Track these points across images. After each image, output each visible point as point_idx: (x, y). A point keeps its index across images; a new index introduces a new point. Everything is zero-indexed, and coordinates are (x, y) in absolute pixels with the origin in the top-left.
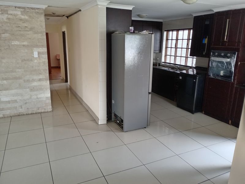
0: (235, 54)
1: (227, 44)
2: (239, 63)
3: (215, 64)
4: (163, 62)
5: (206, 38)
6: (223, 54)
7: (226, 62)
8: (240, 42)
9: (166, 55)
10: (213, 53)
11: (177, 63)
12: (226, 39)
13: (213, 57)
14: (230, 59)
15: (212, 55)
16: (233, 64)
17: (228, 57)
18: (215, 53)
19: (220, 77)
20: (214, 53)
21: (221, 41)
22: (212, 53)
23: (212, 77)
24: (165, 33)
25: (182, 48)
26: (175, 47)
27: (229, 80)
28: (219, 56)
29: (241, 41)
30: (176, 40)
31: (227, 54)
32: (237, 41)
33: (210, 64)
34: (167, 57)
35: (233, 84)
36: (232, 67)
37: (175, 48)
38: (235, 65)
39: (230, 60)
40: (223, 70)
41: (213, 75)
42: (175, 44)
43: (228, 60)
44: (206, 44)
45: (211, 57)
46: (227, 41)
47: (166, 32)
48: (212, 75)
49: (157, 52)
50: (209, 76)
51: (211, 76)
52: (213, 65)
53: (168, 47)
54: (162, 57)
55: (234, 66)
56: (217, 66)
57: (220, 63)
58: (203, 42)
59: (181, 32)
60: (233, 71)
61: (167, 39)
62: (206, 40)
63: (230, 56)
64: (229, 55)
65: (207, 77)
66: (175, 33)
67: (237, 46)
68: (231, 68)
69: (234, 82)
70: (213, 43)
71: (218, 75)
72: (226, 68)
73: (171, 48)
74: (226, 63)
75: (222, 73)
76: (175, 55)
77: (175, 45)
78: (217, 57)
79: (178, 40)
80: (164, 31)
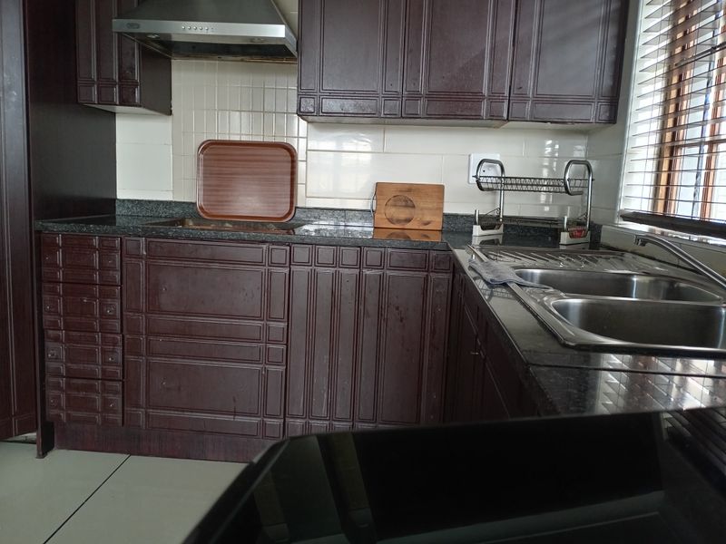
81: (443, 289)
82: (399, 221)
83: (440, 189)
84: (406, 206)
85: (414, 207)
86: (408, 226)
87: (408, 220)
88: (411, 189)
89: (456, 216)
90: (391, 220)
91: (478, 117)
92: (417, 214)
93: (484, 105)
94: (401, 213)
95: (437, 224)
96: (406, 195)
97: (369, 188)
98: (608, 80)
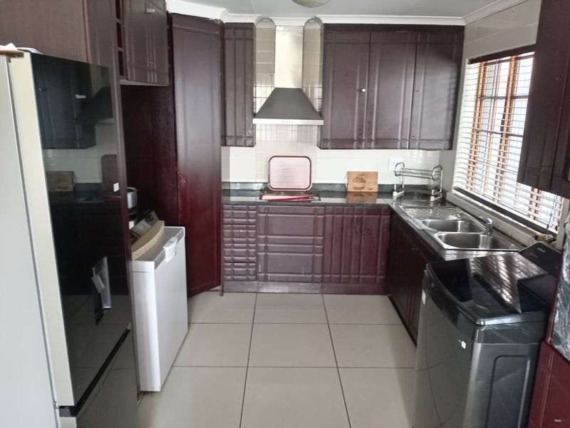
4: (460, 190)
24: (472, 73)
26: (502, 129)
30: (506, 98)
37: (502, 135)
47: (476, 65)
49: (442, 145)
53: (482, 127)
61: (481, 97)
73: (491, 132)
79: (513, 97)
80: (467, 61)
81: (387, 222)
82: (359, 188)
83: (376, 173)
84: (362, 182)
85: (365, 182)
86: (363, 190)
87: (363, 188)
88: (363, 174)
89: (383, 185)
90: (355, 188)
91: (396, 148)
92: (367, 185)
93: (399, 143)
94: (360, 185)
95: (375, 189)
96: (362, 177)
97: (345, 174)
98: (449, 133)
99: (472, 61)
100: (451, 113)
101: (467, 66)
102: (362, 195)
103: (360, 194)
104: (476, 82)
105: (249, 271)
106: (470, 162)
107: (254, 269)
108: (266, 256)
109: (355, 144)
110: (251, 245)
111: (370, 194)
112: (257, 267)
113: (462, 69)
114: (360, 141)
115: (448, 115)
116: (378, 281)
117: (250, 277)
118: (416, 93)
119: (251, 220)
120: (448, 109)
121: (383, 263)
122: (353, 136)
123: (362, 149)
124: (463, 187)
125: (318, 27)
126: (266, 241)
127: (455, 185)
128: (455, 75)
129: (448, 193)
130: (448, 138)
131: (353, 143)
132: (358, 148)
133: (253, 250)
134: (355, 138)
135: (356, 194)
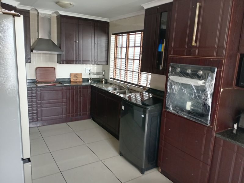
0: (214, 72)
1: (197, 51)
2: (222, 90)
3: (176, 88)
4: (112, 78)
5: (163, 43)
6: (189, 71)
7: (195, 86)
8: (223, 48)
9: (115, 69)
10: (172, 67)
11: (128, 81)
12: (196, 42)
13: (173, 75)
14: (203, 81)
15: (171, 72)
16: (210, 91)
17: (200, 78)
18: (176, 69)
19: (185, 114)
20: (174, 69)
21: (186, 46)
22: (170, 69)
23: (173, 111)
24: (113, 38)
25: (134, 59)
26: (126, 57)
27: (202, 122)
28: (183, 74)
29: (225, 46)
30: (126, 47)
31: (198, 71)
32: (216, 45)
33: (168, 88)
34: (117, 71)
35: (210, 129)
36: (207, 96)
37: (126, 59)
38: (214, 93)
39: (204, 83)
40: (191, 100)
41: (175, 107)
42: (125, 53)
43: (201, 83)
44: (163, 52)
45: (170, 76)
46: (198, 46)
47: (114, 36)
48: (173, 107)
49: (104, 63)
50: (168, 108)
51: (170, 109)
52: (173, 90)
53: (117, 57)
54: (110, 71)
55: (211, 94)
56: (181, 92)
57: (185, 88)
58: (160, 50)
59: (132, 37)
60: (210, 105)
61: (116, 47)
62: (163, 45)
63: (204, 75)
64: (202, 72)
65: (164, 109)
66: (125, 37)
67: (217, 56)
68: (206, 100)
69: (213, 126)
70: (172, 51)
71: (183, 109)
72: (195, 97)
73: (121, 58)
74: (197, 87)
75: (189, 106)
76: (126, 70)
77: (126, 55)
78: (180, 76)
79: (129, 47)
80: (111, 34)
82: (75, 80)
83: (81, 74)
84: (76, 77)
86: (77, 81)
87: (77, 80)
90: (74, 80)
91: (90, 64)
92: (78, 79)
94: (75, 79)
95: (82, 80)
96: (76, 75)
97: (69, 74)
98: (106, 59)
99: (113, 34)
100: (107, 52)
101: (111, 36)
102: (77, 83)
103: (76, 82)
104: (114, 41)
105: (34, 118)
106: (114, 68)
107: (36, 116)
108: (41, 110)
109: (75, 62)
110: (34, 106)
111: (80, 82)
112: (37, 115)
113: (109, 37)
114: (76, 61)
115: (106, 53)
116: (88, 114)
117: (34, 120)
118: (95, 44)
119: (34, 95)
120: (106, 51)
121: (89, 107)
122: (74, 59)
123: (77, 64)
124: (113, 77)
125: (56, 15)
126: (41, 103)
127: (110, 77)
128: (107, 38)
129: (108, 80)
130: (106, 60)
131: (74, 62)
132: (76, 64)
133: (35, 108)
134: (75, 60)
135: (74, 82)
